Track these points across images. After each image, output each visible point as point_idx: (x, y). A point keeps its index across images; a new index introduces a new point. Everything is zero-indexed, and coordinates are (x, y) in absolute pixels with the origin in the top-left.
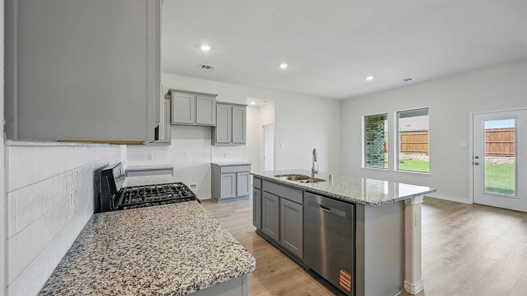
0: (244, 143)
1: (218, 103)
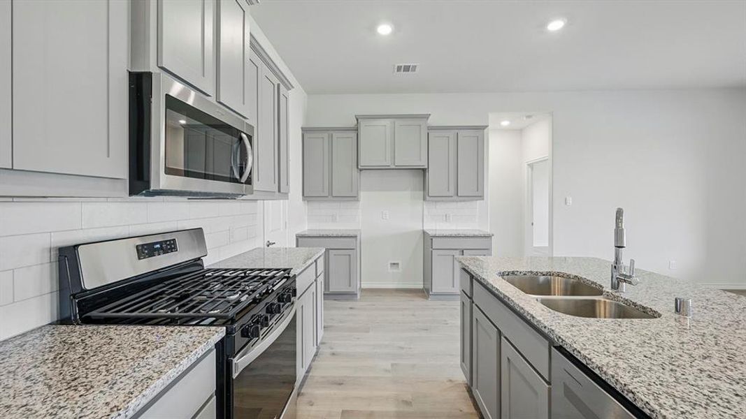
0: (481, 197)
1: (431, 128)
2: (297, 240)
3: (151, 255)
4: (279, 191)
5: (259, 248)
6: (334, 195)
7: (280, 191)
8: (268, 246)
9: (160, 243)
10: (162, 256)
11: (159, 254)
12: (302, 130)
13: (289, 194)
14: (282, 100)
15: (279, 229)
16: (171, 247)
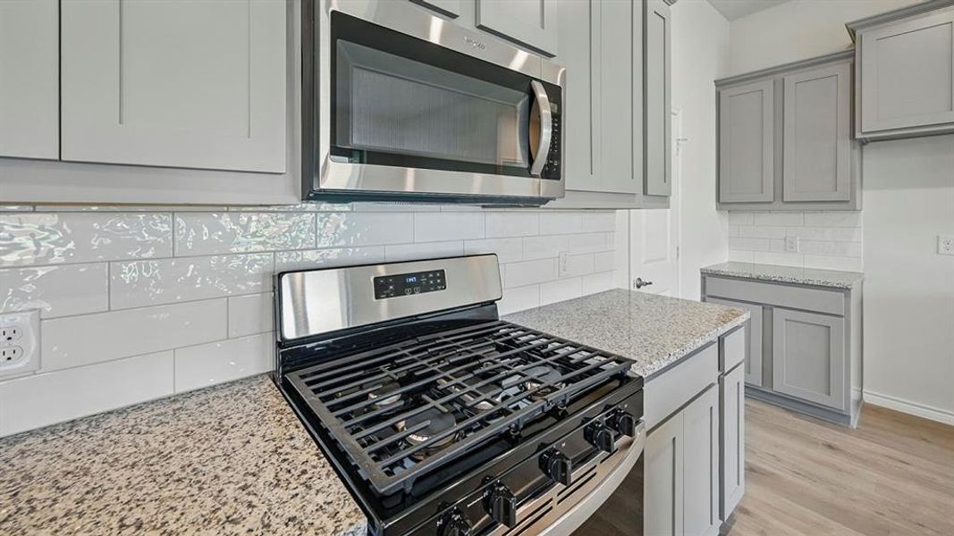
2: (703, 279)
3: (400, 292)
4: (645, 192)
5: (618, 290)
6: (785, 200)
7: (651, 192)
8: (639, 287)
9: (417, 275)
10: (418, 295)
11: (413, 293)
12: (717, 86)
13: (671, 198)
14: (654, 24)
15: (665, 258)
16: (436, 282)
